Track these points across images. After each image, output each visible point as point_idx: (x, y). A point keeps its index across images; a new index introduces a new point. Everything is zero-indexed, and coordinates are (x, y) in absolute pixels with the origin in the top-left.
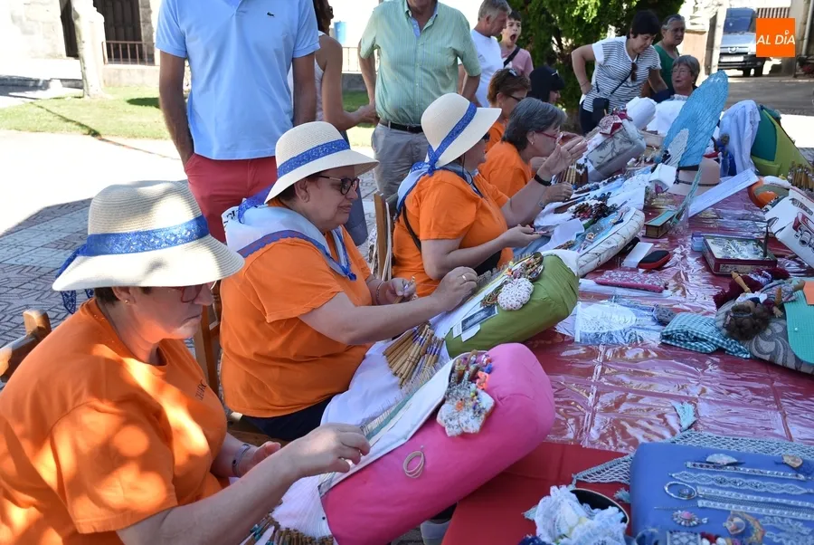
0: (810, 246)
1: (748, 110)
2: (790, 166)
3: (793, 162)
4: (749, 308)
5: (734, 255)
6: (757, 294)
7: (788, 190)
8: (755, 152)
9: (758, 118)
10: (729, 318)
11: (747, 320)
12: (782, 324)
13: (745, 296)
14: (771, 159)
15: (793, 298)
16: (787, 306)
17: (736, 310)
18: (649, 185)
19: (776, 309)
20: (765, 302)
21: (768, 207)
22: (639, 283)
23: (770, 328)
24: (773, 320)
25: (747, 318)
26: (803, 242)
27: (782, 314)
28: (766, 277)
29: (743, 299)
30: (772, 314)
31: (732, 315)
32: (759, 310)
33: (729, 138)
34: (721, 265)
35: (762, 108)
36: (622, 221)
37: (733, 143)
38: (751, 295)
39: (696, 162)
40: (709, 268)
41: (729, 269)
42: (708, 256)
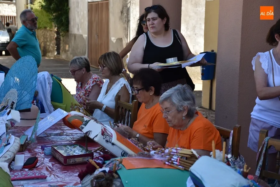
0: (110, 143)
1: (46, 77)
2: (71, 105)
3: (72, 103)
4: (103, 176)
5: (71, 153)
6: (103, 169)
7: (83, 117)
8: (53, 100)
9: (52, 81)
10: (94, 183)
11: (104, 182)
12: (118, 181)
13: (98, 170)
14: (61, 102)
15: (120, 168)
16: (119, 172)
17: (97, 178)
18: (7, 122)
19: (114, 174)
20: (109, 171)
21: (83, 126)
22: (33, 175)
23: (114, 184)
24: (115, 180)
25: (104, 181)
26: (107, 141)
27: (118, 176)
28: (101, 160)
29: (98, 172)
30: (113, 176)
31: (95, 181)
32: (108, 176)
33: (38, 92)
34: (68, 160)
35: (52, 75)
36: (9, 144)
37: (41, 95)
38: (101, 170)
39: (28, 107)
40: (60, 163)
41: (72, 161)
42: (57, 156)
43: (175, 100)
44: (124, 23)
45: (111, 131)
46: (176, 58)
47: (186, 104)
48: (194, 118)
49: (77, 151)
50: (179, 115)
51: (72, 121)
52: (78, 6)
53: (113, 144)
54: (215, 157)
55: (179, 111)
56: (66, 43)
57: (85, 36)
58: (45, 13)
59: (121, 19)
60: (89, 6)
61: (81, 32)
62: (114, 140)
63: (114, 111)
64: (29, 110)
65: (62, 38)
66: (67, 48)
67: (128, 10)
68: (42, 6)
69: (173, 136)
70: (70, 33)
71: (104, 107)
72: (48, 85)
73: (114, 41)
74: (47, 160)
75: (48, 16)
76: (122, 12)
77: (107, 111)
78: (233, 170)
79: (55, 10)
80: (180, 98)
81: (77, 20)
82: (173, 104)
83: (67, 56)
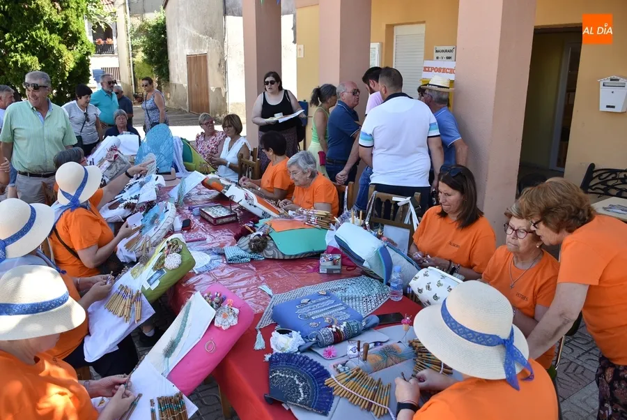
0: (253, 205)
1: (178, 141)
2: (200, 164)
3: (200, 162)
5: (218, 215)
6: (257, 233)
9: (182, 144)
10: (252, 245)
11: (260, 244)
12: (272, 242)
13: (253, 234)
15: (270, 231)
16: (271, 235)
17: (254, 241)
18: (156, 187)
19: (268, 237)
20: (262, 234)
21: (225, 190)
22: (193, 237)
23: (268, 245)
28: (251, 223)
29: (253, 236)
30: (267, 239)
31: (253, 243)
32: (262, 239)
34: (217, 221)
35: (182, 139)
38: (255, 234)
39: (168, 171)
40: (210, 223)
41: (220, 221)
42: (206, 217)
43: (301, 163)
44: (222, 74)
45: (252, 195)
46: (282, 113)
47: (310, 167)
48: (316, 177)
49: (223, 213)
50: (304, 177)
51: (212, 183)
52: (177, 59)
53: (255, 206)
54: (353, 223)
55: (304, 173)
56: (167, 92)
57: (186, 85)
58: (146, 65)
59: (219, 70)
60: (187, 58)
61: (181, 82)
62: (256, 202)
63: (238, 166)
64: (169, 173)
65: (163, 87)
66: (168, 97)
67: (225, 63)
68: (145, 60)
69: (299, 193)
70: (170, 82)
71: (229, 163)
72: (180, 149)
73: (214, 90)
74: (197, 220)
75: (149, 67)
76: (219, 65)
77: (231, 167)
78: (369, 233)
79: (156, 63)
80: (304, 161)
81: (177, 70)
82: (299, 167)
83: (169, 103)
